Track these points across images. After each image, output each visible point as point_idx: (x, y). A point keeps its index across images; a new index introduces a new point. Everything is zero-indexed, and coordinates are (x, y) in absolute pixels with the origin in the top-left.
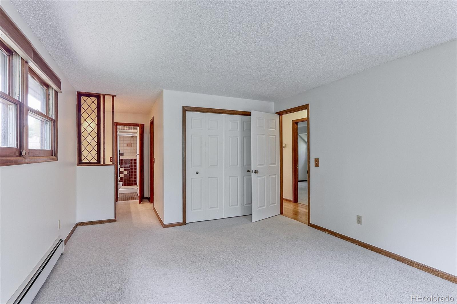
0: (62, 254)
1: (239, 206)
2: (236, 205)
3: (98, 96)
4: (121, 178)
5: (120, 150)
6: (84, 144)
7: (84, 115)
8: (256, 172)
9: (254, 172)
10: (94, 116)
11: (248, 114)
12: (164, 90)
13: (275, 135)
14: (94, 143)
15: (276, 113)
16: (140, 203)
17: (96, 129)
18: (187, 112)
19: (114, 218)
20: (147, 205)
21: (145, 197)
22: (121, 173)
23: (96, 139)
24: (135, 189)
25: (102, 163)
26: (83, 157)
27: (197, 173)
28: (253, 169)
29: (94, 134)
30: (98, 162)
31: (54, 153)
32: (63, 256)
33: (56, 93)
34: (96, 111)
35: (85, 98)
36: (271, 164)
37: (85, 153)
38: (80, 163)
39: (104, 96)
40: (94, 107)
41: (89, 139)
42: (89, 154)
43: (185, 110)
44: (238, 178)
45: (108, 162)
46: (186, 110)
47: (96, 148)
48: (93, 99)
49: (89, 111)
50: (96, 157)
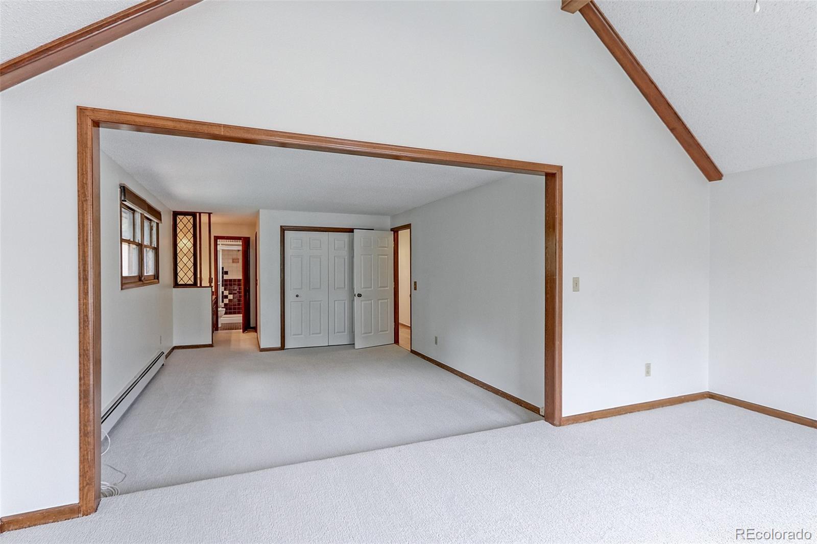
0: (163, 365)
1: (346, 333)
2: (342, 332)
3: (193, 215)
4: (226, 305)
5: (223, 268)
6: (180, 265)
7: (180, 235)
8: (359, 295)
9: (356, 295)
10: (190, 235)
11: (351, 231)
12: (260, 210)
13: (386, 255)
14: (190, 264)
15: (391, 229)
16: (243, 332)
17: (192, 250)
18: (285, 231)
19: (211, 343)
20: (251, 335)
21: (251, 326)
22: (226, 297)
23: (192, 260)
24: (238, 318)
25: (199, 285)
26: (179, 279)
27: (297, 296)
28: (356, 293)
29: (191, 255)
30: (195, 285)
31: (156, 276)
32: (164, 366)
33: (158, 224)
34: (192, 231)
35: (181, 217)
36: (381, 287)
37: (181, 274)
38: (176, 285)
39: (200, 213)
40: (190, 226)
41: (185, 260)
42: (185, 276)
43: (283, 229)
44: (345, 303)
45: (205, 283)
46: (285, 230)
47: (192, 269)
48: (189, 217)
49: (185, 230)
50: (192, 279)
